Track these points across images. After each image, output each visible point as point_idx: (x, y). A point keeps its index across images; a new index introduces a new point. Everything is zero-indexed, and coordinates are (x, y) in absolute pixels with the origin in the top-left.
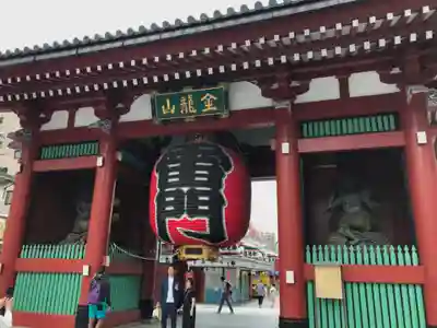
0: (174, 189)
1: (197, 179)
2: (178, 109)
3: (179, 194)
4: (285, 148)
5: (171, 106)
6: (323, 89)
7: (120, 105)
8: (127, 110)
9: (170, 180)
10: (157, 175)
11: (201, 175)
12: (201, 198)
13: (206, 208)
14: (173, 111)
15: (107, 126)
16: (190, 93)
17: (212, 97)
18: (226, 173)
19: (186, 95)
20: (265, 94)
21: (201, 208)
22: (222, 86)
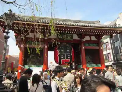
3: (64, 55)
4: (84, 48)
6: (87, 38)
8: (50, 36)
9: (62, 52)
10: (58, 51)
11: (68, 51)
13: (69, 57)
14: (61, 38)
16: (65, 35)
17: (70, 36)
18: (72, 51)
20: (78, 37)
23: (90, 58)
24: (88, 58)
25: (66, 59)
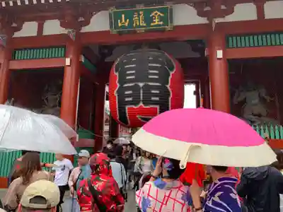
0: (131, 85)
1: (150, 77)
2: (131, 22)
3: (136, 89)
4: (220, 54)
5: (126, 20)
7: (81, 19)
8: (87, 23)
9: (128, 78)
10: (117, 74)
11: (154, 74)
12: (153, 92)
13: (157, 99)
14: (127, 24)
16: (142, 10)
17: (159, 13)
18: (171, 73)
19: (138, 11)
21: (153, 99)
22: (168, 5)
23: (262, 100)
24: (256, 101)
25: (141, 104)
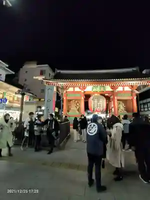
5: (95, 89)
8: (85, 89)
12: (101, 105)
15: (83, 92)
20: (111, 88)
23: (123, 107)
